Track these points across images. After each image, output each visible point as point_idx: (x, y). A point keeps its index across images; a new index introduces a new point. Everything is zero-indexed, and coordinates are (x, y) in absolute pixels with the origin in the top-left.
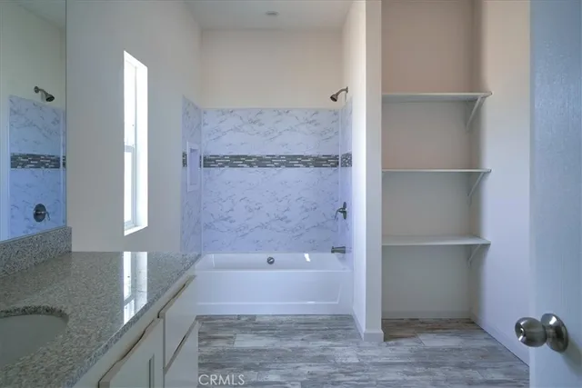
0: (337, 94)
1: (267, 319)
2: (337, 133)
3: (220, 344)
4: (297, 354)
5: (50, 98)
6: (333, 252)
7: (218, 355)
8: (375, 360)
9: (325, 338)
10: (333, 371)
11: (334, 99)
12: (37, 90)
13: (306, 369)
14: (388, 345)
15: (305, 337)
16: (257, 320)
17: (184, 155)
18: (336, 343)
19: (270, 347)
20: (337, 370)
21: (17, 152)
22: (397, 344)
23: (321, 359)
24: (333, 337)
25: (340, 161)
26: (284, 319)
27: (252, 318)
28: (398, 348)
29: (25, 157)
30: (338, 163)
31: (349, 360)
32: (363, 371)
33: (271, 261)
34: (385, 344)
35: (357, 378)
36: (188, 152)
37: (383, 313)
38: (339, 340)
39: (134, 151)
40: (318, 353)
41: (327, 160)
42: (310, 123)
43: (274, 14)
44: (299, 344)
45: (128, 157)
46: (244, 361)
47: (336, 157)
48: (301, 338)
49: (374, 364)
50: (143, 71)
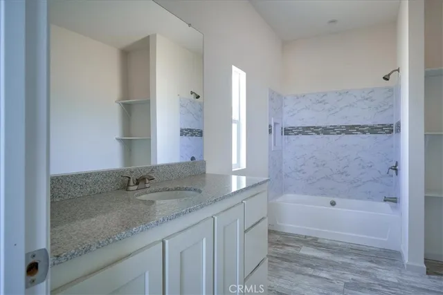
0: (389, 75)
1: (327, 242)
2: (392, 106)
3: (290, 250)
4: (345, 266)
5: (198, 97)
6: (385, 201)
7: (288, 254)
8: (412, 284)
9: (371, 261)
10: (372, 282)
11: (386, 78)
12: (192, 93)
13: (351, 277)
14: (430, 278)
15: (355, 258)
16: (318, 241)
17: (270, 126)
18: (380, 267)
19: (326, 258)
20: (376, 283)
21: (183, 128)
22: (438, 279)
23: (364, 273)
24: (378, 263)
25: (394, 129)
26: (340, 244)
27: (315, 239)
28: (438, 281)
29: (186, 130)
30: (393, 131)
31: (389, 279)
32: (400, 288)
33: (333, 204)
34: (427, 276)
35: (393, 292)
36: (273, 125)
37: (425, 255)
38: (383, 265)
39: (238, 123)
40: (363, 269)
41: (382, 128)
42: (367, 99)
43: (333, 21)
44: (349, 261)
45: (234, 126)
46: (305, 262)
47: (391, 126)
48: (350, 257)
49: (413, 287)
50: (243, 75)
